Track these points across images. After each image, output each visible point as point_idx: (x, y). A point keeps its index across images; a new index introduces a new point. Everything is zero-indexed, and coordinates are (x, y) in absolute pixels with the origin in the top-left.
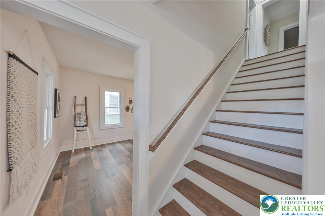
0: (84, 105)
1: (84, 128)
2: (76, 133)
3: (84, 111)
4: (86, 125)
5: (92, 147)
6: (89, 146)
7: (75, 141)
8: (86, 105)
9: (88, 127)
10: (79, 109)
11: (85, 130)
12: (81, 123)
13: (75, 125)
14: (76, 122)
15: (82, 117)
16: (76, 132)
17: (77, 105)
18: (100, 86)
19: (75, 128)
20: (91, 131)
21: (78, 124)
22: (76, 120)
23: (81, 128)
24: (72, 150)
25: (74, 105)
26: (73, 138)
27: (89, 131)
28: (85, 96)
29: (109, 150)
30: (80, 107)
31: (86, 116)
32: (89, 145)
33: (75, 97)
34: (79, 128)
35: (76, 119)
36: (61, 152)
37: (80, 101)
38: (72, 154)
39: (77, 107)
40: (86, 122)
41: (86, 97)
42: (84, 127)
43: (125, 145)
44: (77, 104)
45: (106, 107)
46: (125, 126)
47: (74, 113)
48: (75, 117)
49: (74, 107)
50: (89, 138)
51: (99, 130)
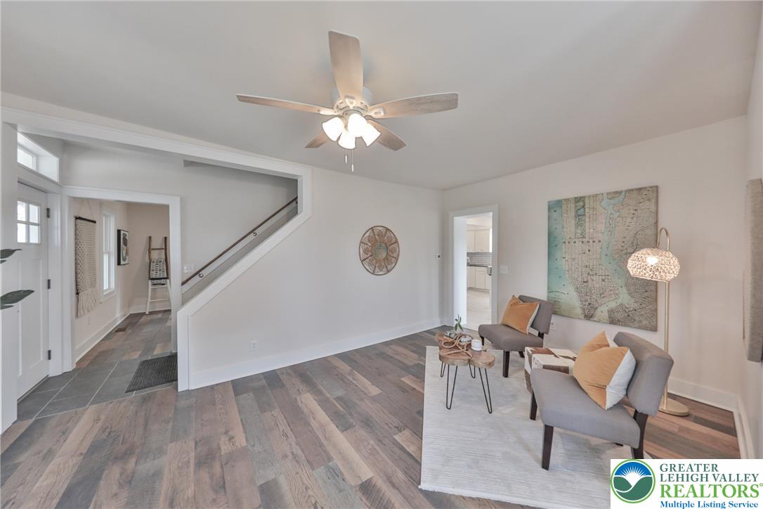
0: (164, 249)
1: (162, 281)
3: (163, 256)
4: (165, 276)
8: (166, 249)
9: (168, 281)
10: (155, 255)
11: (164, 284)
12: (158, 273)
13: (149, 277)
14: (151, 272)
15: (161, 266)
16: (152, 286)
17: (153, 249)
19: (150, 282)
21: (154, 275)
22: (151, 270)
23: (159, 281)
24: (144, 312)
25: (148, 249)
26: (147, 296)
28: (164, 237)
31: (165, 265)
33: (150, 237)
34: (155, 282)
36: (131, 314)
37: (157, 243)
39: (153, 252)
40: (166, 273)
41: (166, 238)
44: (152, 247)
47: (149, 261)
48: (150, 267)
49: (148, 252)
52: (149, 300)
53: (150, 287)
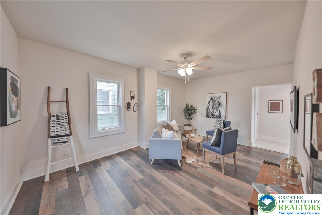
0: (65, 101)
1: (65, 139)
2: (52, 148)
3: (65, 110)
4: (69, 133)
5: (78, 165)
6: (74, 166)
7: (50, 161)
8: (67, 102)
9: (71, 137)
10: (55, 109)
11: (67, 142)
12: (60, 130)
13: (49, 134)
14: (51, 129)
15: (62, 121)
16: (52, 145)
17: (52, 102)
18: (88, 74)
19: (50, 141)
20: (78, 141)
21: (54, 132)
22: (51, 126)
23: (61, 139)
24: (44, 176)
25: (46, 101)
26: (47, 156)
27: (74, 142)
28: (65, 88)
29: (107, 171)
30: (58, 104)
31: (67, 120)
32: (74, 164)
33: (49, 88)
34: (57, 140)
35: (51, 124)
36: (24, 183)
37: (57, 95)
38: (44, 183)
39: (52, 105)
40: (68, 129)
41: (67, 90)
42: (66, 137)
43: (129, 159)
44: (51, 99)
45: (98, 104)
46: (126, 131)
47: (48, 115)
48: (49, 122)
49: (46, 104)
50: (75, 154)
51: (90, 138)
52: (49, 163)
53: (50, 146)
